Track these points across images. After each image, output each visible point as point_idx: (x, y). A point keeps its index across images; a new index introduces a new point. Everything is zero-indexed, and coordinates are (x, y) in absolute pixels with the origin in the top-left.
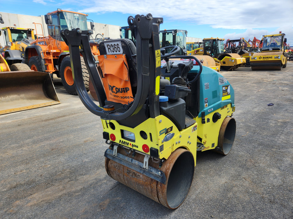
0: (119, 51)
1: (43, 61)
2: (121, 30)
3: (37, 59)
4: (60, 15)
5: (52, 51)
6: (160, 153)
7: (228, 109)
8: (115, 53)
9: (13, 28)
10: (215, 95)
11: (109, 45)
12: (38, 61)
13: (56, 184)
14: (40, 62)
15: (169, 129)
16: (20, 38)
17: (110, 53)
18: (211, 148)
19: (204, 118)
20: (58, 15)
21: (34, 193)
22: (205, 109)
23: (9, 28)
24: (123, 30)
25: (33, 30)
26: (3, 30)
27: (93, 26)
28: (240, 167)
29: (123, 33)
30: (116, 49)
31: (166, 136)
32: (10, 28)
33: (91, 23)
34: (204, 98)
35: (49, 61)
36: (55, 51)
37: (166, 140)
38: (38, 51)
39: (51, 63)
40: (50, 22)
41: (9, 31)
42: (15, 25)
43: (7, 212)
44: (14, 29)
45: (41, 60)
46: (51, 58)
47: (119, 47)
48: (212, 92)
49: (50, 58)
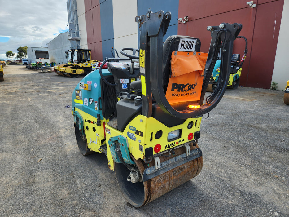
0: (191, 49)
8: (187, 50)
11: (184, 41)
17: (182, 50)
30: (189, 46)
47: (192, 45)
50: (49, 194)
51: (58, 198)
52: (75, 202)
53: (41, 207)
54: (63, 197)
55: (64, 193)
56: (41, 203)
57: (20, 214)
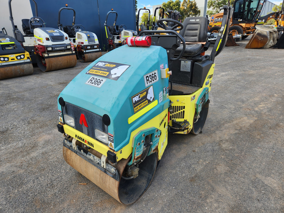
50: (231, 180)
51: (230, 169)
52: (223, 157)
53: (246, 174)
54: (225, 167)
55: (222, 168)
56: (244, 178)
57: (266, 184)
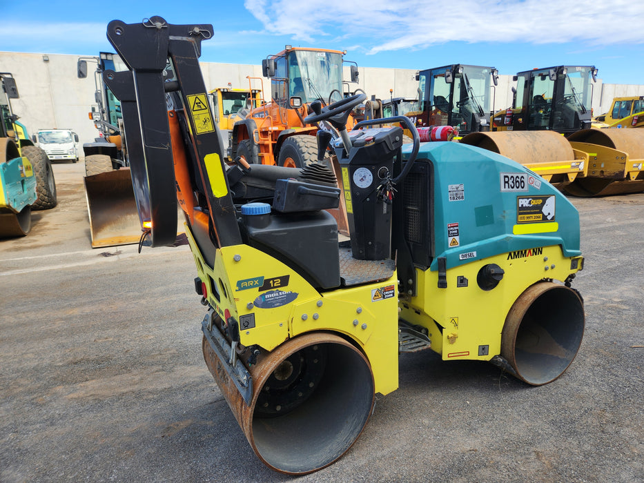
1: (256, 148)
2: (418, 78)
3: (247, 144)
4: (289, 58)
5: (270, 129)
6: (242, 333)
7: (545, 260)
9: (225, 91)
10: (486, 217)
12: (249, 148)
13: (135, 372)
14: (251, 150)
15: (273, 279)
16: (236, 107)
18: (474, 356)
19: (443, 274)
20: (287, 59)
21: (92, 379)
22: (448, 252)
23: (219, 89)
24: (424, 77)
25: (260, 91)
26: (212, 94)
27: (357, 74)
28: (553, 422)
29: (423, 85)
31: (264, 295)
32: (222, 90)
33: (352, 67)
34: (447, 223)
35: (266, 147)
36: (276, 128)
37: (265, 304)
38: (250, 131)
39: (268, 152)
40: (271, 72)
41: (219, 96)
42: (229, 84)
43: (34, 401)
44: (227, 92)
45: (252, 147)
46: (269, 141)
48: (476, 209)
49: (266, 143)
